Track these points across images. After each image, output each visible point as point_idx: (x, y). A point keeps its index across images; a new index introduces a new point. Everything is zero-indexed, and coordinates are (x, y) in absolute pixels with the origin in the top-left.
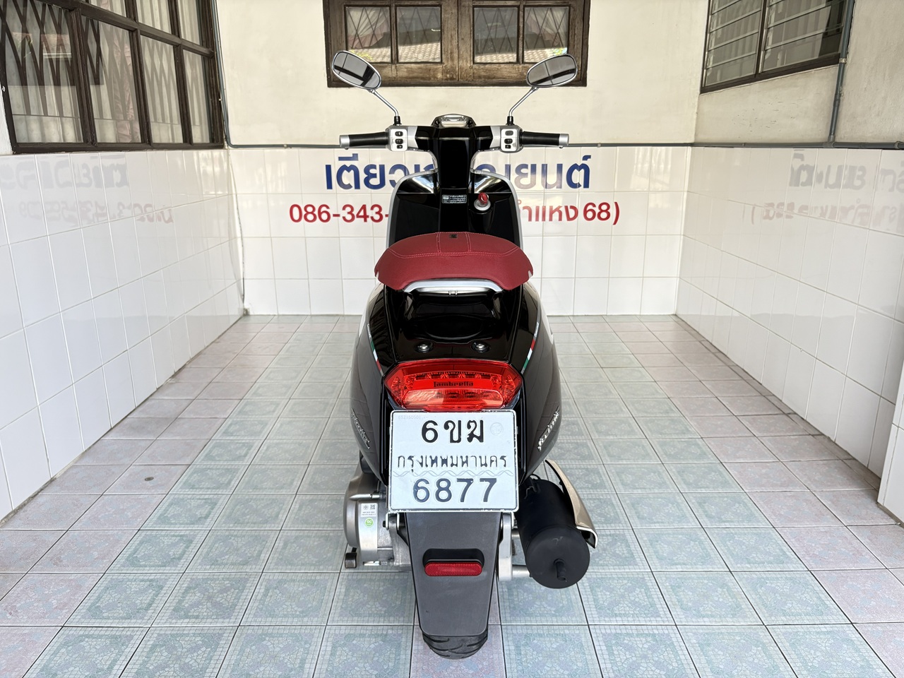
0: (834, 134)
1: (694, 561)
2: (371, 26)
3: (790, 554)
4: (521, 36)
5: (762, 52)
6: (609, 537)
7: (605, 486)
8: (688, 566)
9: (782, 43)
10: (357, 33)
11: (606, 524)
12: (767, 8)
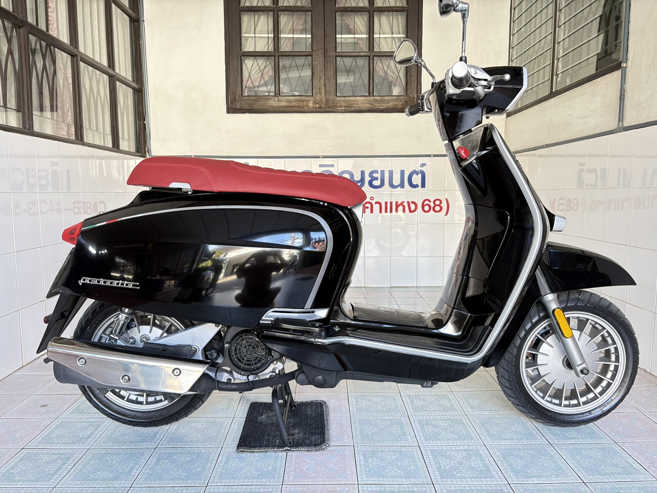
0: (622, 121)
1: (548, 474)
2: (261, 71)
3: (636, 465)
4: (372, 77)
5: (554, 77)
6: (464, 452)
7: (455, 409)
8: (543, 479)
9: (569, 67)
10: (250, 75)
11: (459, 440)
12: (556, 45)
